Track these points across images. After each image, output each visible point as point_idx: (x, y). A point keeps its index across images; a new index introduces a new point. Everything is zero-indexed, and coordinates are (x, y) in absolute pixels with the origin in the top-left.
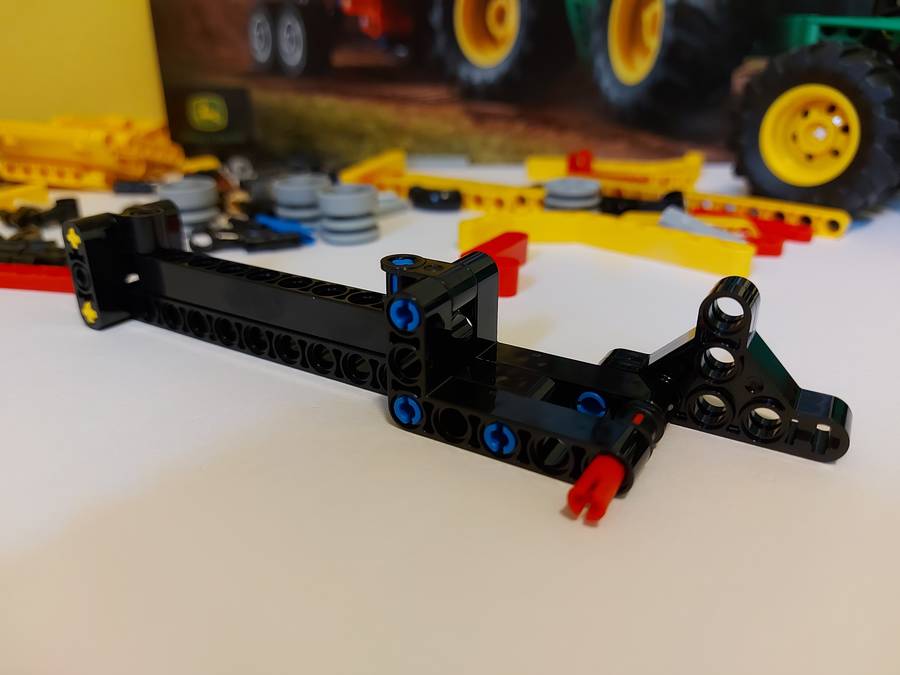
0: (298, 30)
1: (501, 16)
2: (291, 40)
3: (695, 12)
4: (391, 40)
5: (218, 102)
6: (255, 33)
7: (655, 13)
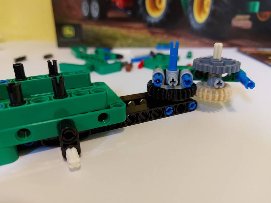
0: (97, 6)
2: (95, 9)
4: (126, 9)
5: (72, 28)
6: (83, 7)
7: (208, 1)
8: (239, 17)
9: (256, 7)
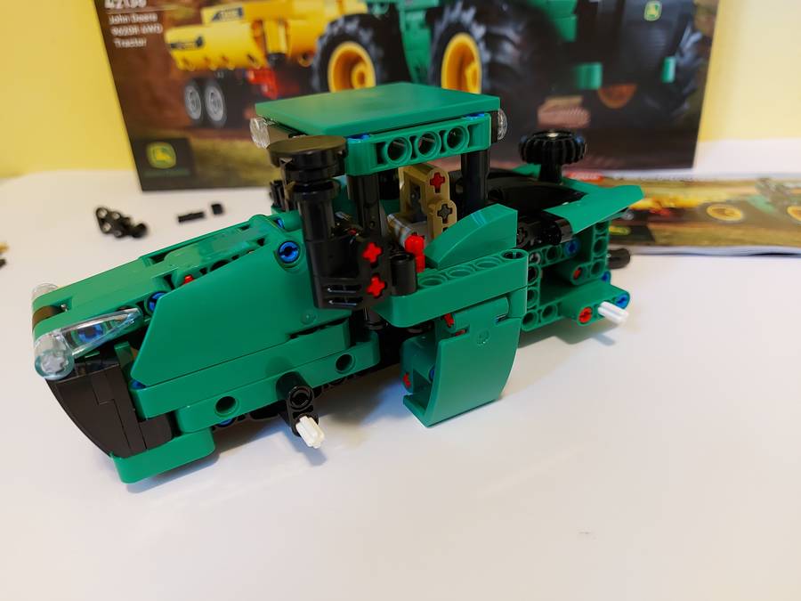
0: (219, 96)
1: (362, 78)
2: (214, 103)
3: (505, 67)
5: (169, 148)
6: (189, 99)
7: (474, 70)
8: (552, 102)
9: (594, 75)
